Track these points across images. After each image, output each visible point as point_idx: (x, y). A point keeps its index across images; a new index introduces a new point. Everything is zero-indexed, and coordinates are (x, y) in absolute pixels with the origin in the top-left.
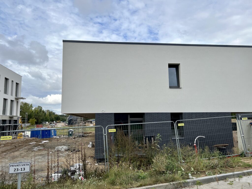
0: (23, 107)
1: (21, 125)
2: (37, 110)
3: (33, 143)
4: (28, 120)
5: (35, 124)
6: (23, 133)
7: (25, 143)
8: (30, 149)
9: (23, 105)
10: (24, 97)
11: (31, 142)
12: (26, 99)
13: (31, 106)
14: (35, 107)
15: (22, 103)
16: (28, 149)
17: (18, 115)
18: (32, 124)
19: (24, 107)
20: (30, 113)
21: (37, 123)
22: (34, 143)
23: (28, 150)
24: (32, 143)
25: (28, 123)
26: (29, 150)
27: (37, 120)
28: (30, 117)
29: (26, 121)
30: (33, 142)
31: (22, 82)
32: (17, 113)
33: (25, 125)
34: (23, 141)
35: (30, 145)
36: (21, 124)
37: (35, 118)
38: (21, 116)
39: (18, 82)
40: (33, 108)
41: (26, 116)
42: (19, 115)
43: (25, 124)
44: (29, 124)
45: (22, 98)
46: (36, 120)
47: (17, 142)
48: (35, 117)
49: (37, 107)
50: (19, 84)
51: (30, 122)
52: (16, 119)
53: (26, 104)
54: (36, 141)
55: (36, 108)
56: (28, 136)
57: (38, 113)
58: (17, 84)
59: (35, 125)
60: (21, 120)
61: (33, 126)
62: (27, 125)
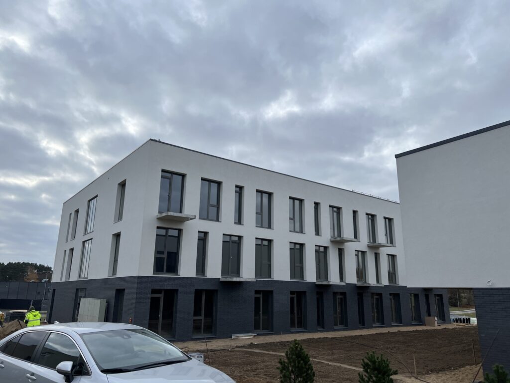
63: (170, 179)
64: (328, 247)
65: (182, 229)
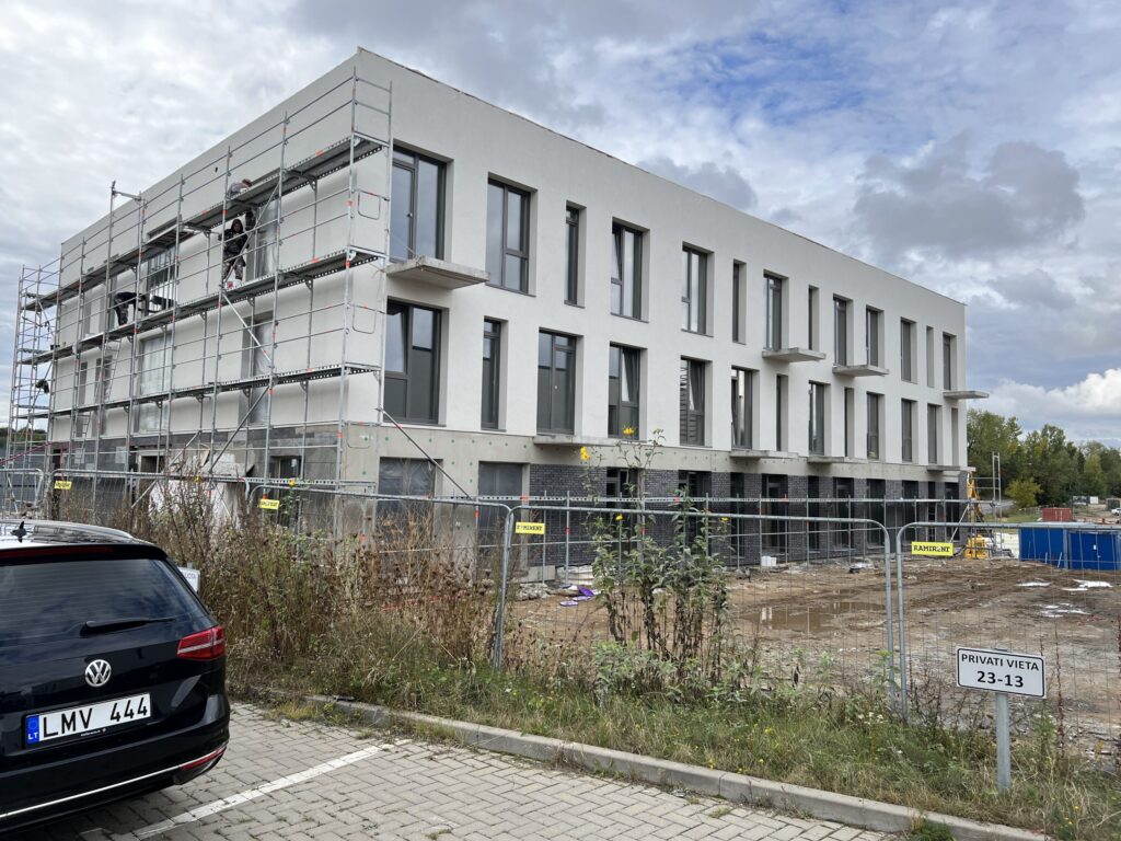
0: (975, 431)
1: (976, 505)
2: (1039, 445)
3: (1035, 584)
4: (1005, 485)
5: (1035, 502)
6: (987, 539)
7: (1001, 580)
8: (1027, 608)
9: (975, 422)
10: (978, 390)
11: (1028, 581)
12: (988, 396)
13: (1012, 426)
14: (1031, 432)
15: (972, 414)
16: (1017, 607)
17: (960, 464)
18: (1023, 505)
19: (982, 429)
20: (1007, 457)
21: (1043, 500)
22: (1041, 584)
23: (1014, 610)
24: (1032, 584)
25: (1006, 497)
26: (1021, 613)
27: (1044, 487)
28: (1010, 472)
29: (997, 491)
30: (1033, 580)
31: (967, 329)
32: (955, 456)
33: (992, 505)
34: (989, 571)
35: (1025, 589)
36: (974, 500)
37: (1032, 479)
38: (974, 469)
39: (950, 331)
40: (1020, 433)
41: (996, 470)
42: (963, 462)
43: (994, 501)
44: (1009, 503)
45: (972, 395)
46: (1037, 488)
47: (965, 573)
48: (1031, 475)
49: (1040, 432)
50: (954, 336)
51: (1014, 495)
52: (955, 480)
53: (988, 419)
54: (1048, 580)
55: (1035, 434)
56: (1007, 551)
57: (1044, 456)
58: (948, 338)
59: (1038, 510)
60: (975, 485)
61: (1028, 512)
62: (1001, 505)
63: (413, 171)
64: (757, 371)
65: (447, 310)
